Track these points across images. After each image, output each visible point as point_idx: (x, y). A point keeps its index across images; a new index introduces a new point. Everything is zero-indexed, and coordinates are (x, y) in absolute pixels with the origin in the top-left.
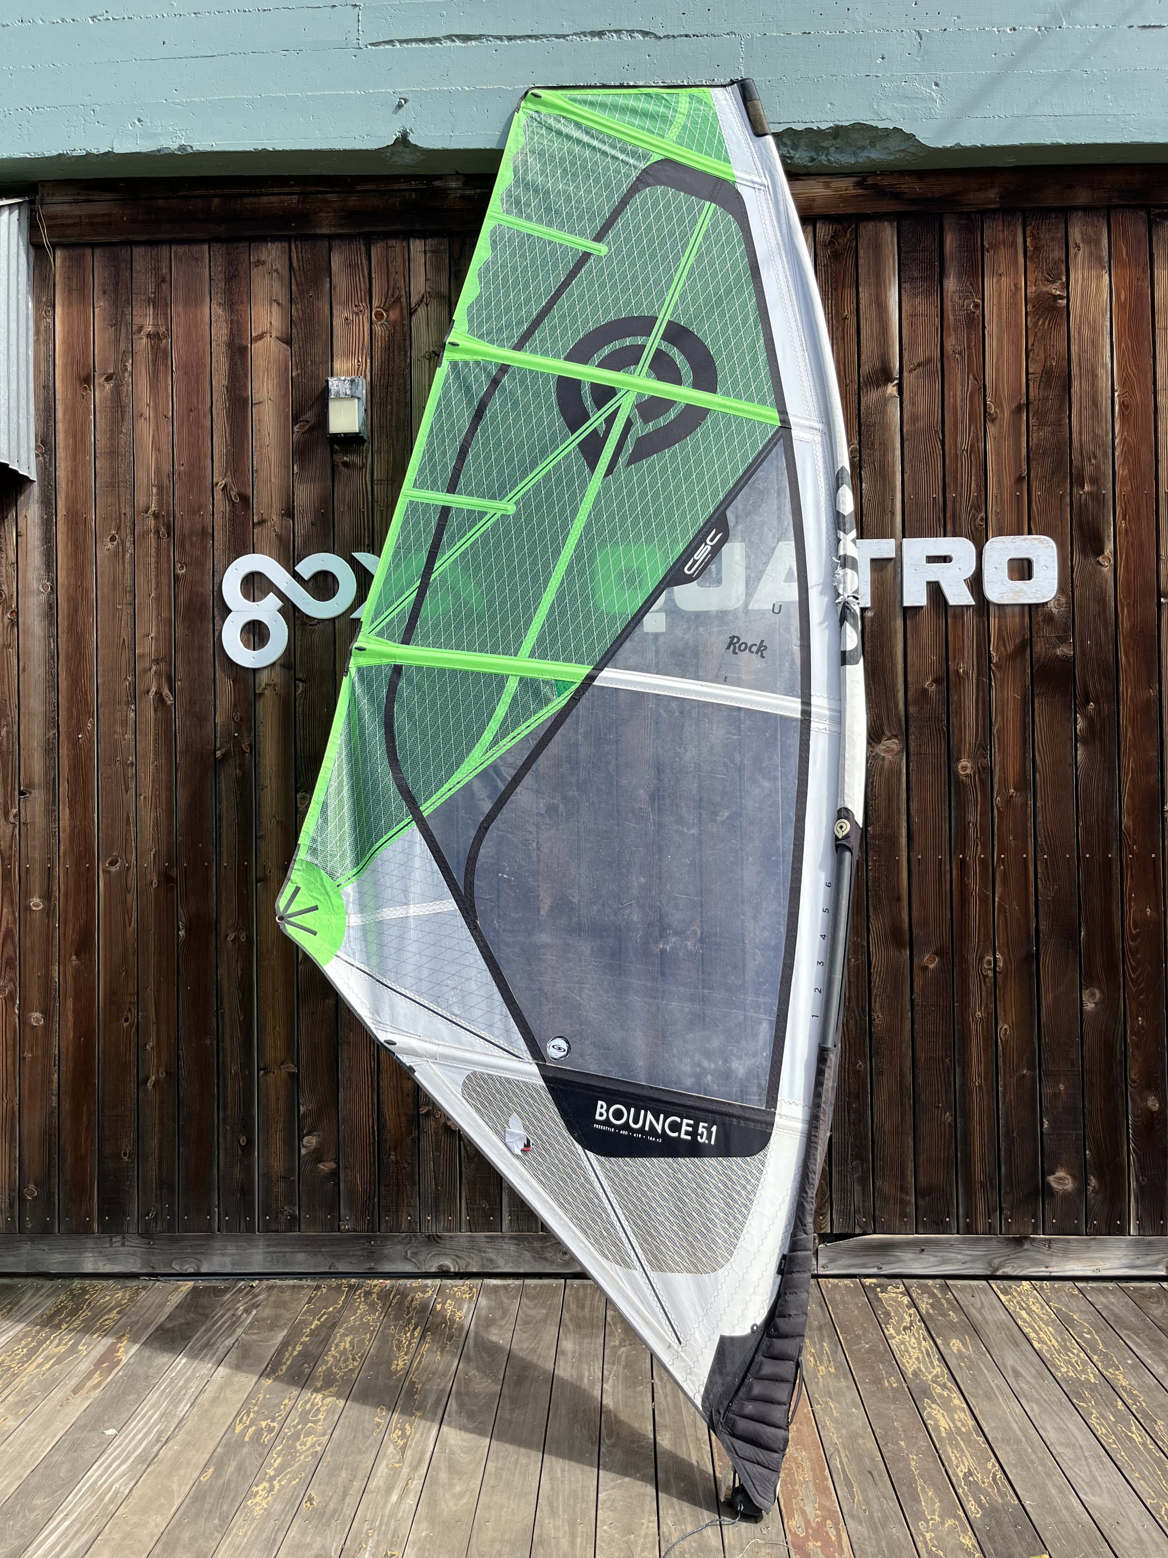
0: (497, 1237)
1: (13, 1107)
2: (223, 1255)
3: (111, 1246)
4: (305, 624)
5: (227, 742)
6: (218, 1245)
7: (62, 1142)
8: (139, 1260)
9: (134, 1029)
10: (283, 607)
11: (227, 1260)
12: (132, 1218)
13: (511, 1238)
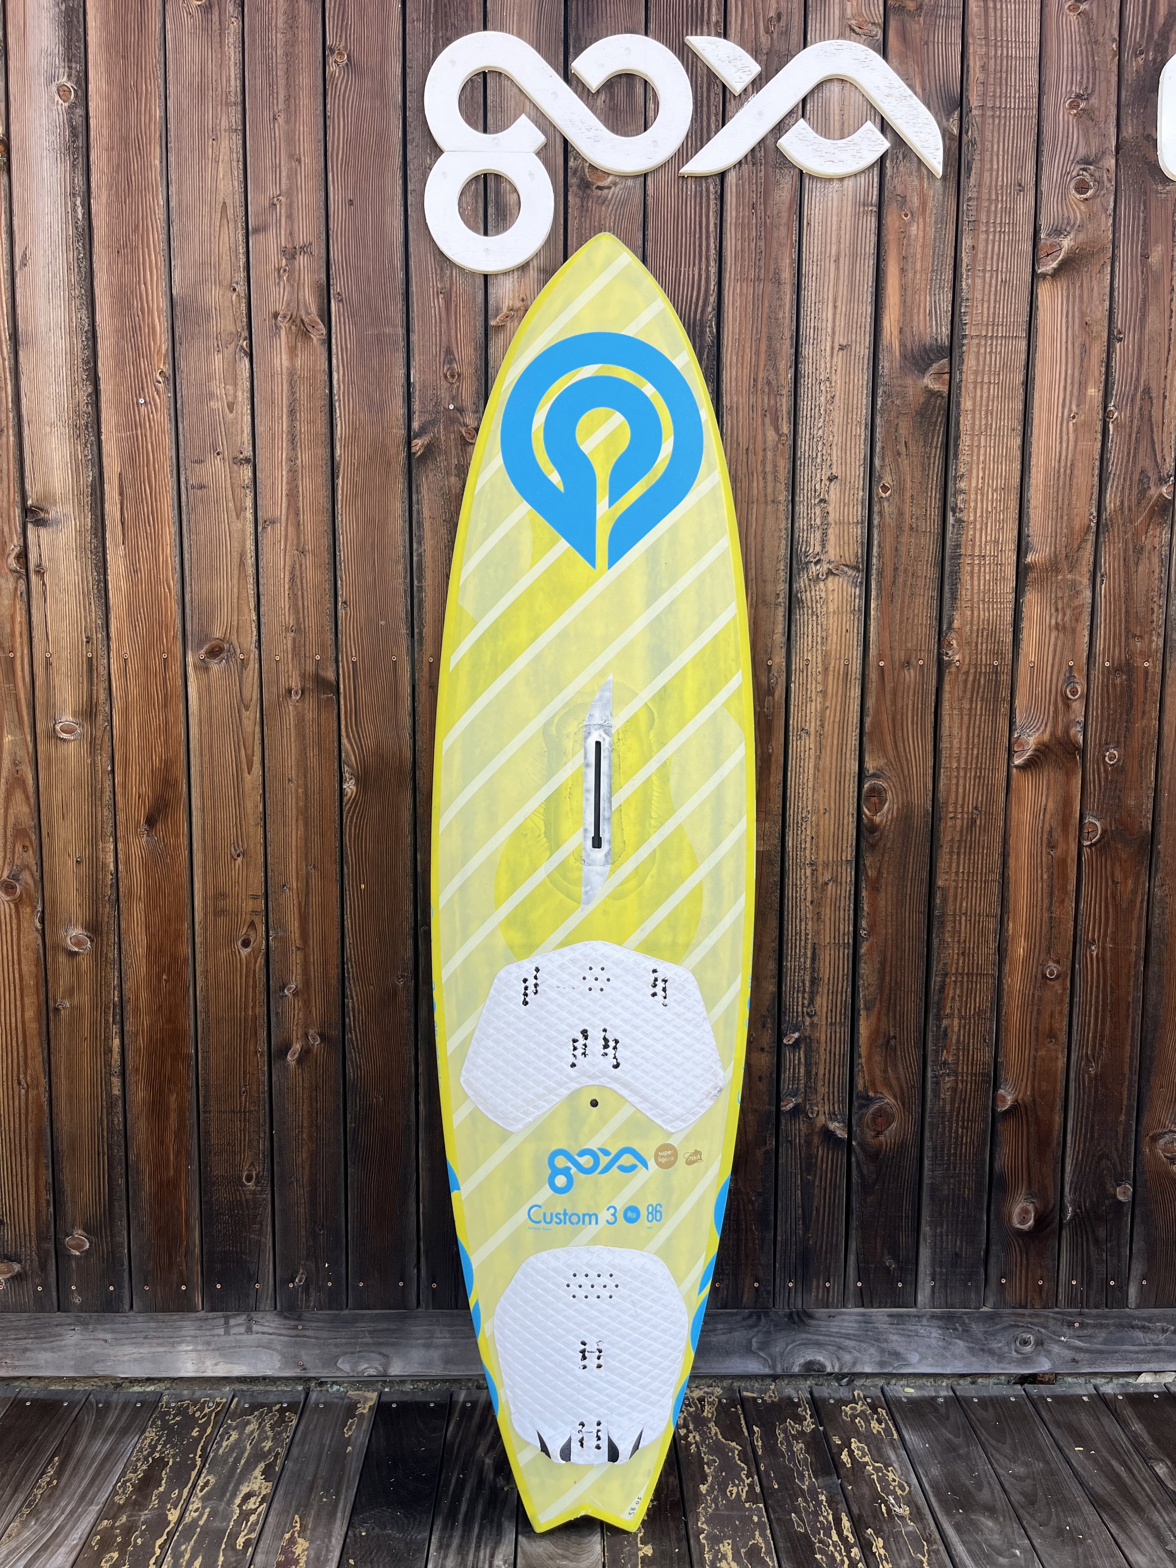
0: (909, 1316)
1: (38, 1095)
2: (427, 1346)
3: (227, 1333)
4: (585, 185)
5: (433, 422)
6: (418, 1329)
7: (132, 1157)
8: (277, 1357)
9: (261, 961)
10: (546, 145)
11: (435, 1354)
12: (264, 1285)
13: (933, 1317)
